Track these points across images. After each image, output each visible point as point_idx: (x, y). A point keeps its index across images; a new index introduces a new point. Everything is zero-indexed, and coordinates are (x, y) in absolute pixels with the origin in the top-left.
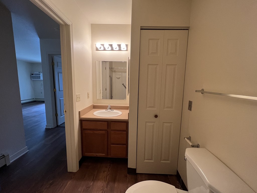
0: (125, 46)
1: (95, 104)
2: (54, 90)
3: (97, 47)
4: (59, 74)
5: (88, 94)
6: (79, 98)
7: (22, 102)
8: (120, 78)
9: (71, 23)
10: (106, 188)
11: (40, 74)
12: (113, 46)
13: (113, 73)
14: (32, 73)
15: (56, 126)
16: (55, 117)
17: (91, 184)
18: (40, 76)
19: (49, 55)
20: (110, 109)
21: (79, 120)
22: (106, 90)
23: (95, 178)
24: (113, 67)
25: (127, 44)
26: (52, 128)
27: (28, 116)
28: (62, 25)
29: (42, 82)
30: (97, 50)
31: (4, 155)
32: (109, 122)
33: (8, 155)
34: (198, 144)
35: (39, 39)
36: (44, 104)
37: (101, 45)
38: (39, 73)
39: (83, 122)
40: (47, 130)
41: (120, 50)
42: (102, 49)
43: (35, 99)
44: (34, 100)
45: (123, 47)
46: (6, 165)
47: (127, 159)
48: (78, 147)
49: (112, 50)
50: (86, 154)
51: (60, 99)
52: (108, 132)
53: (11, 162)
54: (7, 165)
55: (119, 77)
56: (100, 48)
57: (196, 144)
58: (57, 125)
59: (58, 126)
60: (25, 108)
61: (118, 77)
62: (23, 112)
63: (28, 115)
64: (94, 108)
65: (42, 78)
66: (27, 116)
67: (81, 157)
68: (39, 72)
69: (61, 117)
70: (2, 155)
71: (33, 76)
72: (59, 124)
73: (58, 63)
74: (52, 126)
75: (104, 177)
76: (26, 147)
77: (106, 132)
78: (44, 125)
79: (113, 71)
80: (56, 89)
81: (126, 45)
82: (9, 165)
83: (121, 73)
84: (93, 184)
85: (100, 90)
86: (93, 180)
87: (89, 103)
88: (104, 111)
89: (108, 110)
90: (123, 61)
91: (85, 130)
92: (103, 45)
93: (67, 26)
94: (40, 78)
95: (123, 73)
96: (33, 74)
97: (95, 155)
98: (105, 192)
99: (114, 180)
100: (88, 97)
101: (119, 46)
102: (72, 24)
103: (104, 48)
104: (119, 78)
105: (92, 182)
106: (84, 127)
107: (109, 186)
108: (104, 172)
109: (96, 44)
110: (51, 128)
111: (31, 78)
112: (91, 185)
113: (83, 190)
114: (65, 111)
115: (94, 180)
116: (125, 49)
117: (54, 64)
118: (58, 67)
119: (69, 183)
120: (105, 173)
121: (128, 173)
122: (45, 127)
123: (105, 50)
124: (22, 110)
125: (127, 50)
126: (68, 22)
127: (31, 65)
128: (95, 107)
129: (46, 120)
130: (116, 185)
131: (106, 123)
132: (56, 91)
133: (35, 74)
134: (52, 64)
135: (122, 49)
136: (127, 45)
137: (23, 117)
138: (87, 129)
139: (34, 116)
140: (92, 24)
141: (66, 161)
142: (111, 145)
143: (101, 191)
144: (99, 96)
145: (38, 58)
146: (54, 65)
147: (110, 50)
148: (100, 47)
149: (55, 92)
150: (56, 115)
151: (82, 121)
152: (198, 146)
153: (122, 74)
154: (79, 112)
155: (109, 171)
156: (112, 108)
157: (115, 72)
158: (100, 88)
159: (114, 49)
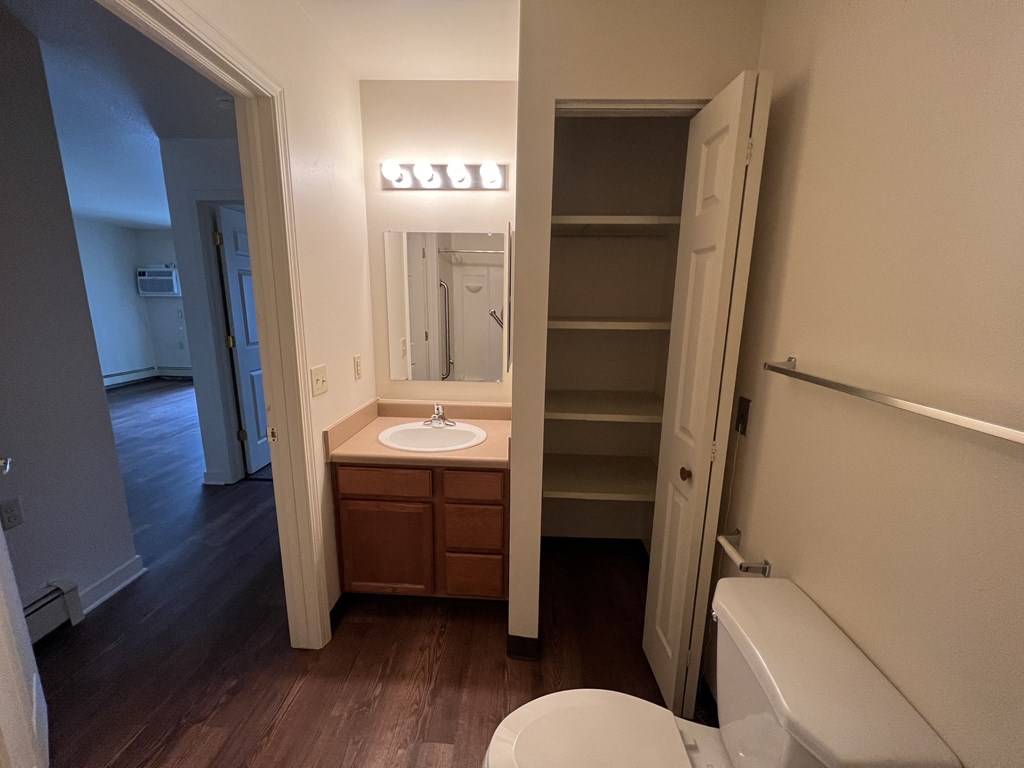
0: (497, 170)
1: (383, 401)
2: (227, 341)
3: (388, 176)
4: (243, 277)
5: (357, 365)
6: (320, 382)
7: (107, 382)
8: (480, 288)
9: (280, 90)
10: (430, 706)
11: (171, 272)
12: (450, 172)
13: (454, 268)
14: (139, 270)
15: (241, 476)
16: (237, 443)
17: (378, 692)
18: (172, 281)
19: (200, 203)
20: (443, 418)
21: (326, 464)
22: (427, 337)
23: (391, 673)
24: (453, 248)
25: (502, 162)
26: (226, 485)
27: (136, 439)
28: (244, 98)
29: (180, 305)
30: (387, 186)
31: (58, 589)
32: (437, 473)
33: (75, 589)
34: (766, 563)
35: (157, 139)
36: (193, 390)
37: (402, 166)
38: (167, 270)
39: (341, 471)
40: (209, 489)
41: (477, 186)
42: (407, 182)
43: (156, 368)
44: (155, 375)
45: (491, 175)
46: (69, 622)
47: (506, 603)
48: (323, 560)
49: (447, 186)
50: (355, 583)
51: (252, 377)
52: (433, 506)
53: (85, 612)
54: (74, 623)
55: (480, 285)
56: (399, 180)
57: (758, 561)
58: (246, 473)
59: (248, 477)
60: (122, 406)
61: (474, 285)
62: (113, 422)
63: (138, 435)
64: (379, 415)
65: (177, 290)
66: (134, 435)
67: (337, 596)
68: (167, 266)
69: (259, 443)
70: (53, 589)
71: (144, 282)
72: (254, 468)
73: (238, 235)
74: (225, 476)
75: (423, 669)
76: (137, 556)
77: (428, 506)
78: (198, 470)
79: (453, 260)
80: (233, 338)
81: (500, 166)
82: (79, 621)
83: (483, 271)
84: (382, 693)
85: (404, 342)
86: (381, 679)
87: (360, 396)
88: (418, 424)
89: (435, 424)
90: (490, 231)
91: (351, 499)
92: (409, 167)
93: (264, 101)
94: (171, 289)
95: (491, 269)
96: (143, 274)
97: (389, 591)
98: (425, 720)
99: (458, 677)
100: (357, 373)
101: (474, 169)
102: (282, 93)
103: (415, 180)
104: (478, 289)
105: (380, 685)
106: (344, 490)
107: (439, 701)
108: (422, 650)
109: (381, 165)
110: (223, 483)
111: (138, 291)
112: (375, 698)
113: (346, 715)
114: (273, 433)
115: (384, 678)
116: (499, 184)
117: (221, 239)
118: (237, 249)
119: (297, 687)
120: (426, 653)
121: (510, 653)
122: (203, 481)
123: (416, 187)
124: (112, 416)
125: (504, 188)
126: (267, 85)
127: (134, 234)
128: (384, 411)
129: (202, 452)
130: (465, 697)
131: (426, 475)
132: (234, 346)
133: (152, 274)
134: (215, 241)
135: (485, 184)
136: (504, 168)
137: (116, 443)
138: (355, 495)
139: (161, 438)
140: (362, 83)
141: (283, 609)
142: (448, 554)
143: (414, 718)
144: (400, 366)
145: (157, 212)
146: (221, 243)
147: (438, 186)
148: (397, 178)
149: (231, 350)
150: (241, 435)
151: (336, 468)
152: (764, 571)
153: (488, 273)
154: (325, 434)
155: (440, 646)
156: (449, 414)
157: (461, 264)
158: (401, 335)
159: (456, 185)
